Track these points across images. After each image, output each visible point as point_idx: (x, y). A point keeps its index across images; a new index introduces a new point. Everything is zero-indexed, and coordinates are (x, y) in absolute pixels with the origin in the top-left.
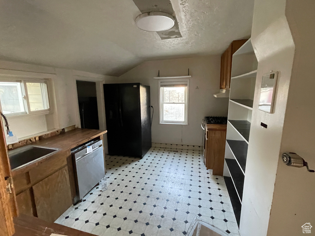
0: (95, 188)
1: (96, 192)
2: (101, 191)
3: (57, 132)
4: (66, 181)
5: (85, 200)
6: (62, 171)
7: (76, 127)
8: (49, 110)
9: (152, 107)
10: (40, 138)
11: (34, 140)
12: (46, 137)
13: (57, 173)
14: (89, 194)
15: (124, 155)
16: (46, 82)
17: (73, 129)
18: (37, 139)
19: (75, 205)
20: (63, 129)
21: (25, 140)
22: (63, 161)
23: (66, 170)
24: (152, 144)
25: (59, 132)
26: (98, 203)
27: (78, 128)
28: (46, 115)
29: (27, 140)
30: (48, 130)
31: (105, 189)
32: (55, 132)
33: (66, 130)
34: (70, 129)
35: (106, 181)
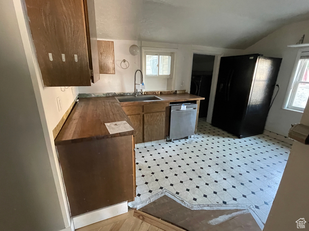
0: (184, 139)
1: (183, 141)
2: (186, 142)
3: (171, 92)
4: (163, 121)
5: (174, 142)
6: (161, 114)
7: (186, 91)
8: (170, 75)
9: (277, 85)
10: (161, 93)
11: (157, 94)
12: (164, 93)
13: (158, 114)
14: (178, 140)
15: (224, 129)
16: (171, 55)
17: (184, 92)
18: (159, 93)
19: (167, 141)
20: (176, 91)
21: (152, 92)
22: (163, 108)
23: (164, 114)
24: (265, 131)
25: (173, 92)
26: (179, 147)
27: (187, 93)
28: (168, 79)
29: (154, 92)
30: (167, 90)
31: (189, 143)
32: (170, 92)
33: (178, 92)
34: (181, 92)
35: (194, 139)
